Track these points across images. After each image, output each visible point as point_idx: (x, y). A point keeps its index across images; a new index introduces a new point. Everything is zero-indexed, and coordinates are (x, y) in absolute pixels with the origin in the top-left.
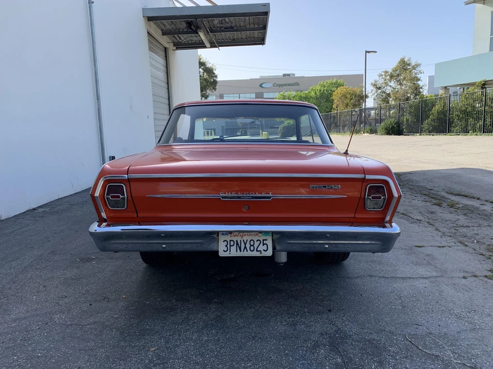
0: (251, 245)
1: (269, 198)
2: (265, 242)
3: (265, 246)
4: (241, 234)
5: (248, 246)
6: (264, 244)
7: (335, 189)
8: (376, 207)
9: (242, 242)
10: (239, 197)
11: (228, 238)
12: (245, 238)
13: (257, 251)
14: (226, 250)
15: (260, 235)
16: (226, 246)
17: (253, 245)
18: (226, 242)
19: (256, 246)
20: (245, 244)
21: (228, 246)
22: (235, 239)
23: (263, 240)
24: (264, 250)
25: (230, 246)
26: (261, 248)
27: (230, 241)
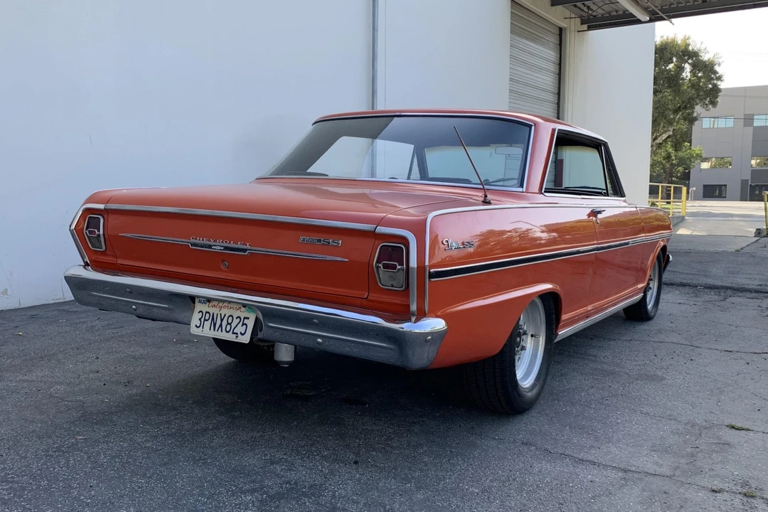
0: (228, 324)
1: (244, 250)
2: (246, 321)
3: (245, 326)
4: (221, 304)
5: (224, 323)
6: (243, 324)
7: (332, 245)
8: (395, 284)
9: (219, 316)
10: (210, 246)
11: (205, 308)
12: (224, 312)
13: (233, 333)
14: (198, 325)
15: (243, 309)
16: (200, 319)
17: (230, 324)
18: (201, 313)
19: (234, 325)
20: (222, 320)
21: (202, 320)
22: (212, 310)
23: (245, 318)
24: (241, 333)
25: (205, 320)
26: (240, 329)
27: (206, 312)
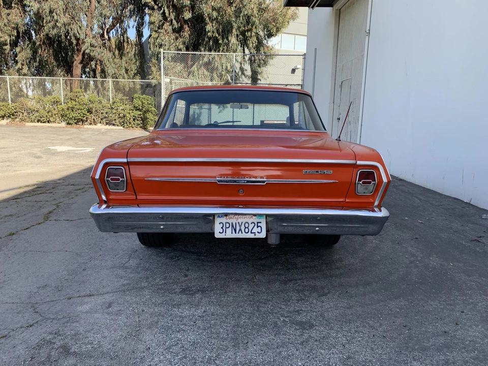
0: (246, 228)
1: (263, 182)
2: (259, 224)
3: (260, 228)
4: (237, 216)
5: (243, 228)
7: (327, 174)
8: (366, 191)
9: (237, 224)
10: (235, 181)
11: (224, 220)
12: (240, 220)
13: (251, 233)
14: (221, 232)
15: (254, 217)
16: (222, 228)
18: (222, 225)
19: (250, 228)
20: (240, 226)
22: (230, 221)
24: (258, 232)
25: (226, 228)
26: (256, 230)
27: (226, 223)
